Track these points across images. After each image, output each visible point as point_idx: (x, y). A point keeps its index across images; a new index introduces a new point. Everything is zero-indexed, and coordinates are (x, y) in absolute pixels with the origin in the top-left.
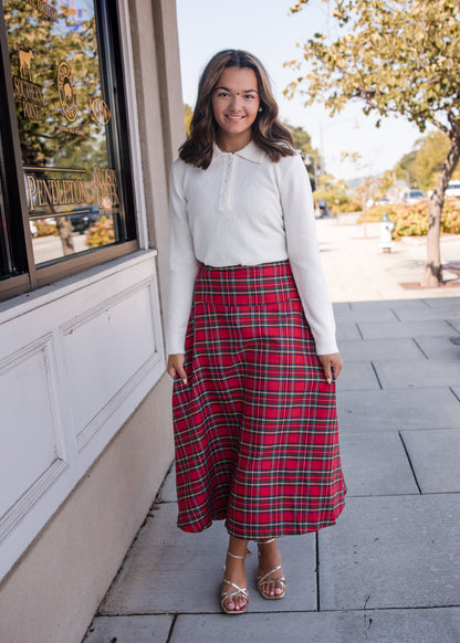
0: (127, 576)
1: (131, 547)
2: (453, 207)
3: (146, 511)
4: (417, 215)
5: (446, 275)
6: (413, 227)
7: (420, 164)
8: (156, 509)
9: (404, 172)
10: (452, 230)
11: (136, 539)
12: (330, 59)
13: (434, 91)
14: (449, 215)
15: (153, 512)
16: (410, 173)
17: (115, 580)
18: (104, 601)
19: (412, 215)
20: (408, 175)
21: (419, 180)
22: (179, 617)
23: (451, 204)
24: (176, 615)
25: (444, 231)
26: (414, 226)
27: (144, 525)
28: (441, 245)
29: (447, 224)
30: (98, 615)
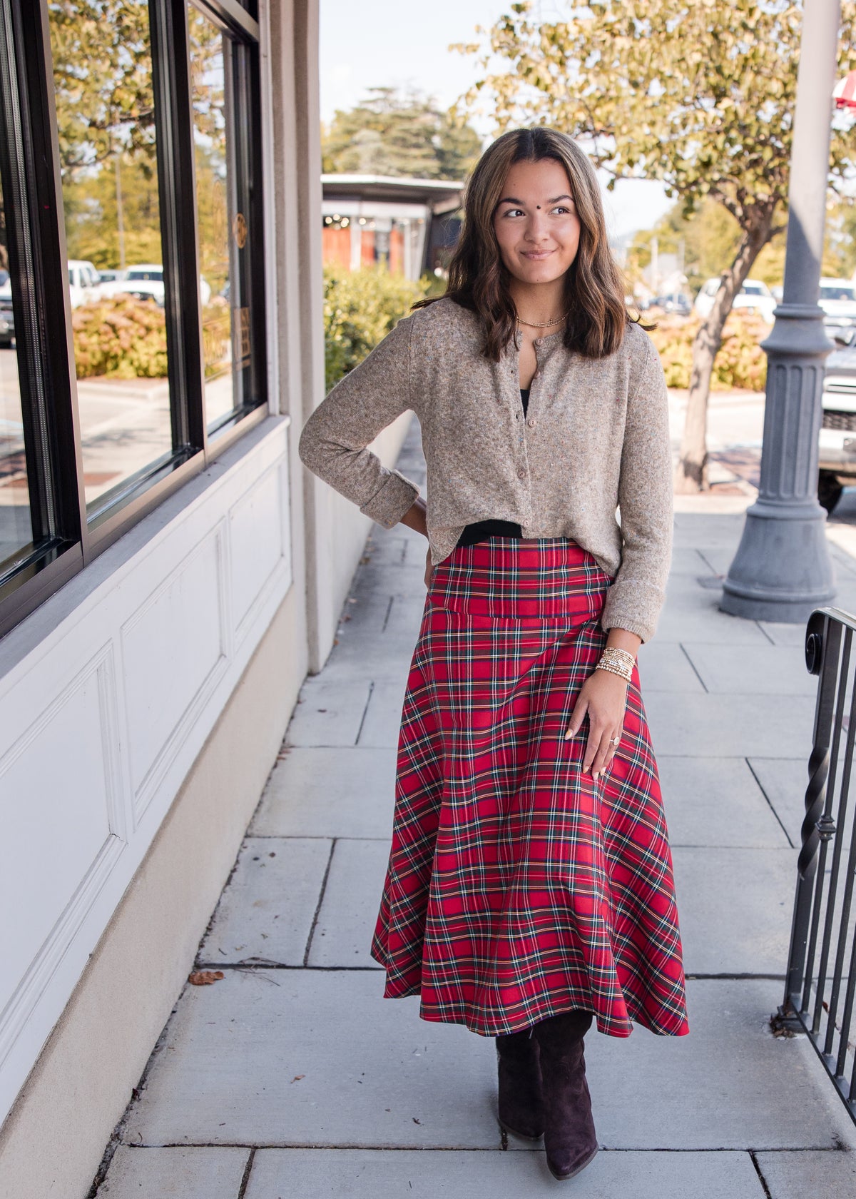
0: (269, 810)
1: (267, 785)
2: (755, 337)
3: (276, 754)
4: (683, 348)
5: (715, 472)
6: (674, 371)
7: (709, 224)
8: (287, 752)
9: (674, 237)
10: (749, 382)
11: (269, 779)
12: (538, 83)
13: (715, 148)
14: (746, 352)
15: (284, 756)
16: (688, 243)
17: (257, 811)
18: (250, 826)
19: (674, 347)
20: (683, 246)
21: (704, 260)
22: (338, 842)
23: (752, 331)
24: (335, 840)
25: (734, 383)
26: (677, 369)
27: (275, 766)
28: (711, 412)
29: (739, 370)
30: (247, 836)
